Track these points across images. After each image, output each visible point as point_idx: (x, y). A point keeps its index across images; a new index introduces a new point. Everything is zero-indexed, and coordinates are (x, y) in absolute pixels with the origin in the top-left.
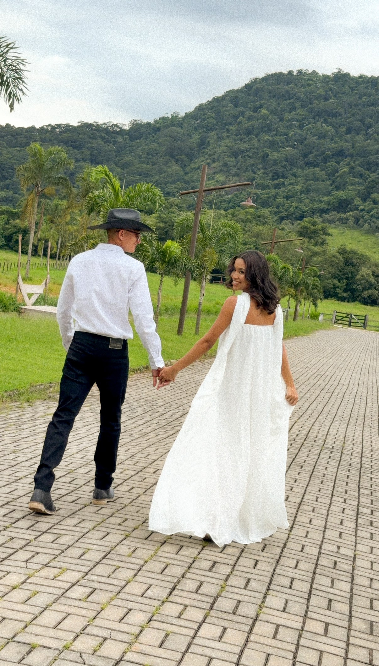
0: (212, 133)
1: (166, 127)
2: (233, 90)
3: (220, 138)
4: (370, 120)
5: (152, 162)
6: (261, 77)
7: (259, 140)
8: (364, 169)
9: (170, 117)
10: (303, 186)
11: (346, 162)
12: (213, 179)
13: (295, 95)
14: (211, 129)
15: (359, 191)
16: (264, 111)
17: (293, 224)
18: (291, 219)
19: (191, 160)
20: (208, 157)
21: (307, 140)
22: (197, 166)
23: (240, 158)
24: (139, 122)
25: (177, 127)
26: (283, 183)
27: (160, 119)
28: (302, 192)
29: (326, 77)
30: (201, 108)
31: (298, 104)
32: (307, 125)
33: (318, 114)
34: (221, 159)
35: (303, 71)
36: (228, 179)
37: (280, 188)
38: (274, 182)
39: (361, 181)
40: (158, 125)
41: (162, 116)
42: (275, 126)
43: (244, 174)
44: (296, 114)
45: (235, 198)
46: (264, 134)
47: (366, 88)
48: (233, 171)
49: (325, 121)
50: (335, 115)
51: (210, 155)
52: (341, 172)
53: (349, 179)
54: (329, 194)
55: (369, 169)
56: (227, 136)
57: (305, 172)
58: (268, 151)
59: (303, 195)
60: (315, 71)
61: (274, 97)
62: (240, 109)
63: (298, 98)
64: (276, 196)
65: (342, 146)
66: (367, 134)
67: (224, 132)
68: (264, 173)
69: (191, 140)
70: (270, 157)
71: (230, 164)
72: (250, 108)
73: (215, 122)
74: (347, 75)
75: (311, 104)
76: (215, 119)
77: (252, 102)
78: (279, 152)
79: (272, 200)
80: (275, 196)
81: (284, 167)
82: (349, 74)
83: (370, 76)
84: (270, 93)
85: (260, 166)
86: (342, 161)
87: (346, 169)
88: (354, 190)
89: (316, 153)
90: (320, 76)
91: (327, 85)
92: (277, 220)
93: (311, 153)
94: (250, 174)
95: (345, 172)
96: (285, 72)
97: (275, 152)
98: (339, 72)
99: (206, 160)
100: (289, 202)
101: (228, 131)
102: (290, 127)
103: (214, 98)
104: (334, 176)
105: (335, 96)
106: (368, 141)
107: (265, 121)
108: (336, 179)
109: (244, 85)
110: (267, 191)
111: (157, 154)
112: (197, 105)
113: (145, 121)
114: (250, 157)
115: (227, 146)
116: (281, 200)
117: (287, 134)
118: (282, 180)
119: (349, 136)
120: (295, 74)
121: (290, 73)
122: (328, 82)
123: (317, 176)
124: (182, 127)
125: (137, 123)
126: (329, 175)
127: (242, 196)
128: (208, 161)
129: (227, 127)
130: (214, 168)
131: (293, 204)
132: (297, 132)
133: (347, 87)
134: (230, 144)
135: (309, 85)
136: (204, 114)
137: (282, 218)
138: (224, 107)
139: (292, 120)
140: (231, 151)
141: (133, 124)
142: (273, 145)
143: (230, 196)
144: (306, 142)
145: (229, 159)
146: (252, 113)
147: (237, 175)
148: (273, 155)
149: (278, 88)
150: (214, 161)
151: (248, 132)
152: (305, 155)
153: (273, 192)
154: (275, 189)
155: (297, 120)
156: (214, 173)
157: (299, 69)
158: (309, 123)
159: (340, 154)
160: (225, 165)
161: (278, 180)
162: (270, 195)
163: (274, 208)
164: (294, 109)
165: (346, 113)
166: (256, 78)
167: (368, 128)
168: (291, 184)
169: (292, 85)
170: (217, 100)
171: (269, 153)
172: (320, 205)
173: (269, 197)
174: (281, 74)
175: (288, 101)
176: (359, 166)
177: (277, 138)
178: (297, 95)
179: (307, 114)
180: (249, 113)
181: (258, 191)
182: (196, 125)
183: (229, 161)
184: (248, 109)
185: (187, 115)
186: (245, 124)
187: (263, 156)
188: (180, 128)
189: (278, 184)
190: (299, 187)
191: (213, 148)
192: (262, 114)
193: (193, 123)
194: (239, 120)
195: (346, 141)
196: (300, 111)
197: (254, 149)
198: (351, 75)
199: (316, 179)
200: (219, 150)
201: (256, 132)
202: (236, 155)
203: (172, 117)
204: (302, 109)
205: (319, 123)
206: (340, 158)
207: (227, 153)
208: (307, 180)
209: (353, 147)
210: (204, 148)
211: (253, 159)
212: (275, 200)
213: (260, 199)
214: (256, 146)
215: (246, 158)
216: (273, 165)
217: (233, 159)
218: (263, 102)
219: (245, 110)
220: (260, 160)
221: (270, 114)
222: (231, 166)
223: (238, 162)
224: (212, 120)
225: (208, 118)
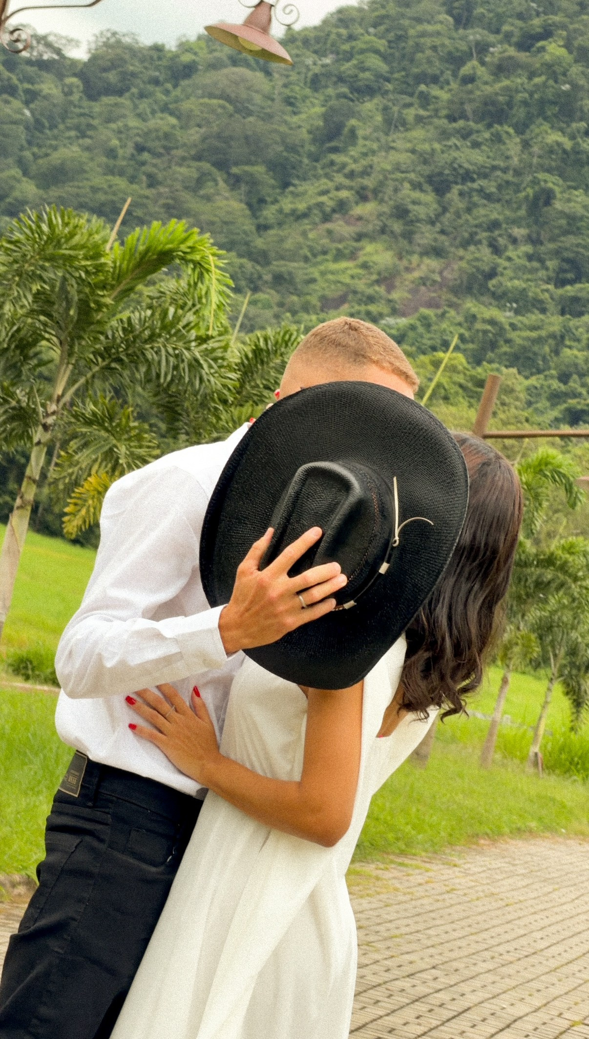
0: (370, 106)
1: (215, 66)
3: (393, 123)
5: (150, 176)
7: (526, 144)
12: (353, 256)
14: (369, 91)
16: (554, 49)
19: (286, 185)
20: (347, 182)
22: (301, 206)
23: (453, 195)
25: (253, 70)
34: (389, 191)
37: (580, 314)
38: (560, 291)
40: (187, 58)
43: (461, 252)
45: (421, 330)
46: (546, 126)
48: (426, 235)
51: (351, 175)
56: (419, 119)
58: (552, 181)
62: (475, 34)
64: (563, 337)
67: (410, 105)
68: (530, 257)
69: (295, 119)
70: (558, 205)
71: (421, 211)
72: (508, 36)
73: (383, 67)
76: (384, 57)
77: (520, 16)
79: (547, 349)
80: (560, 340)
85: (519, 232)
94: (485, 252)
97: (576, 188)
99: (338, 189)
101: (425, 100)
107: (556, 82)
110: (534, 317)
111: (168, 149)
114: (488, 197)
115: (413, 151)
116: (579, 354)
125: (118, 43)
127: (444, 325)
128: (344, 194)
129: (423, 87)
130: (360, 218)
134: (427, 147)
136: (351, 37)
138: (419, 20)
140: (427, 170)
141: (106, 44)
145: (417, 195)
146: (512, 51)
147: (437, 252)
148: (569, 200)
150: (362, 196)
153: (555, 322)
154: (563, 313)
156: (359, 237)
160: (401, 213)
161: (578, 286)
162: (543, 333)
163: (552, 377)
171: (557, 190)
173: (539, 340)
180: (499, 51)
181: (504, 317)
182: (317, 70)
183: (414, 203)
184: (500, 37)
185: (291, 36)
186: (486, 83)
187: (536, 198)
188: (260, 75)
189: (575, 300)
191: (365, 155)
192: (547, 57)
193: (309, 61)
194: (466, 70)
197: (505, 170)
200: (383, 162)
201: (520, 113)
202: (440, 185)
207: (412, 176)
210: (335, 150)
211: (498, 206)
212: (557, 352)
213: (508, 341)
214: (515, 161)
215: (476, 198)
216: (566, 233)
217: (429, 197)
218: (557, 18)
219: (492, 38)
220: (522, 212)
221: (576, 61)
222: (418, 221)
223: (445, 210)
224: (375, 62)
225: (362, 51)
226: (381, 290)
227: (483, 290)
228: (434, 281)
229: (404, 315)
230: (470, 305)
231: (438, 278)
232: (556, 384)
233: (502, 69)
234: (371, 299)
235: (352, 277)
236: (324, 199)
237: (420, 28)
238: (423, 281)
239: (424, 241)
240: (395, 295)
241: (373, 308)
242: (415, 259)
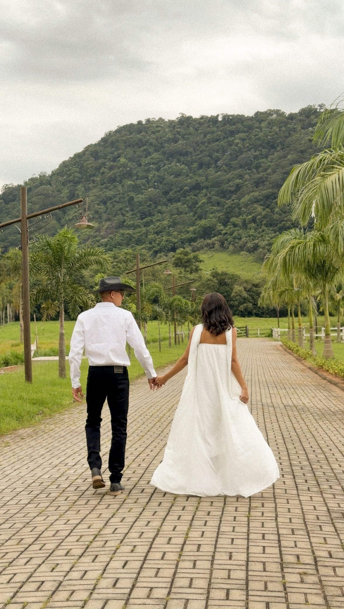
0: (79, 186)
1: (37, 187)
2: (91, 144)
3: (87, 190)
4: (217, 154)
6: (114, 131)
7: (123, 186)
8: (220, 197)
9: (38, 177)
10: (169, 221)
11: (203, 194)
13: (147, 141)
14: (78, 182)
15: (219, 217)
16: (122, 160)
17: (167, 256)
18: (164, 252)
19: (65, 213)
20: (80, 208)
21: (165, 180)
22: (71, 217)
23: (108, 204)
24: (11, 186)
25: (47, 185)
26: (152, 221)
27: (29, 180)
28: (169, 227)
29: (171, 122)
30: (64, 165)
31: (151, 150)
32: (163, 166)
33: (171, 156)
35: (151, 120)
36: (101, 225)
37: (149, 226)
38: (143, 221)
39: (219, 208)
40: (28, 186)
41: (30, 178)
42: (135, 172)
43: (115, 218)
44: (151, 159)
45: (111, 241)
46: (126, 180)
47: (209, 126)
48: (105, 216)
49: (179, 161)
50: (186, 154)
52: (200, 204)
53: (209, 208)
54: (193, 224)
55: (224, 197)
56: (94, 187)
57: (169, 208)
58: (132, 194)
59: (171, 229)
60: (161, 118)
61: (130, 146)
62: (100, 161)
63: (151, 144)
64: (147, 233)
65: (197, 181)
66: (217, 167)
67: (90, 183)
68: (132, 215)
69: (62, 195)
70: (136, 200)
71: (101, 211)
72: (109, 159)
73: (80, 175)
74: (190, 118)
75: (164, 147)
76: (79, 173)
77: (110, 153)
78: (142, 194)
79: (144, 237)
81: (150, 206)
82: (191, 117)
83: (209, 116)
84: (125, 143)
85: (127, 209)
86: (199, 193)
87: (204, 200)
88: (215, 217)
89: (176, 189)
90: (166, 122)
91: (174, 129)
92: (152, 254)
93: (171, 190)
94: (121, 216)
95: (204, 203)
96: (135, 122)
97: (138, 194)
98: (183, 116)
99: (79, 211)
100: (159, 236)
101: (94, 181)
102: (148, 171)
103: (75, 154)
104: (195, 207)
105: (183, 137)
106: (219, 173)
107: (125, 168)
108: (197, 210)
109: (100, 139)
110: (138, 230)
112: (61, 162)
113: (15, 184)
114: (117, 202)
115: (95, 196)
116: (152, 236)
117: (147, 178)
118: (150, 218)
119: (201, 171)
120: (144, 123)
121: (140, 122)
122: (174, 127)
123: (180, 210)
124: (50, 185)
125: (9, 187)
126: (190, 208)
128: (80, 211)
129: (92, 178)
131: (163, 238)
132: (155, 174)
133: (191, 128)
134: (98, 194)
135: (159, 131)
136: (69, 170)
137: (156, 252)
138: (86, 161)
139: (149, 164)
140: (100, 200)
141: (5, 188)
142: (136, 189)
143: (106, 240)
144: (165, 182)
145: (99, 207)
146: (112, 163)
147: (109, 220)
148: (138, 198)
149: (130, 138)
151: (113, 180)
152: (166, 193)
153: (144, 229)
154: (145, 226)
155: (153, 164)
157: (147, 118)
158: (165, 165)
159: (197, 187)
160: (97, 212)
161: (147, 219)
162: (142, 233)
163: (147, 244)
164: (149, 154)
165: (195, 150)
166: (110, 132)
167: (217, 161)
168: (159, 220)
169: (143, 133)
170: (78, 156)
171: (134, 196)
172: (187, 235)
173: (141, 235)
174: (132, 125)
175: (142, 148)
176: (215, 195)
177: (139, 182)
178: (150, 141)
179: (160, 157)
180: (109, 164)
181: (131, 232)
182: (63, 181)
183: (99, 209)
184: (107, 160)
185: (54, 174)
186: (108, 173)
187: (129, 199)
188: (49, 186)
189: (147, 222)
190: (165, 222)
192: (121, 162)
193: (60, 179)
194: (101, 171)
195: (200, 175)
196: (155, 155)
197: (119, 194)
198: (194, 117)
199: (180, 213)
200: (88, 200)
201: (118, 179)
202: (105, 203)
203: (40, 176)
204: (156, 153)
205: (173, 164)
206: (197, 191)
207: (96, 202)
208: (172, 215)
209: (207, 180)
211: (120, 204)
212: (147, 237)
213: (133, 238)
214: (121, 191)
215: (114, 203)
216: (139, 206)
217: (102, 206)
218: (120, 151)
219: (105, 161)
220: (127, 204)
221: (129, 162)
222: (102, 213)
223: (107, 208)
224: (77, 174)
225: (73, 173)
226: (98, 233)
227: (123, 226)
228: (110, 228)
229: (105, 238)
230: (121, 231)
231: (111, 226)
232: (149, 245)
233: (111, 168)
234: (96, 237)
235: (89, 232)
236: (75, 214)
237: (86, 163)
238: (107, 228)
239: (104, 218)
240: (102, 234)
241: (97, 239)
242: (104, 223)
